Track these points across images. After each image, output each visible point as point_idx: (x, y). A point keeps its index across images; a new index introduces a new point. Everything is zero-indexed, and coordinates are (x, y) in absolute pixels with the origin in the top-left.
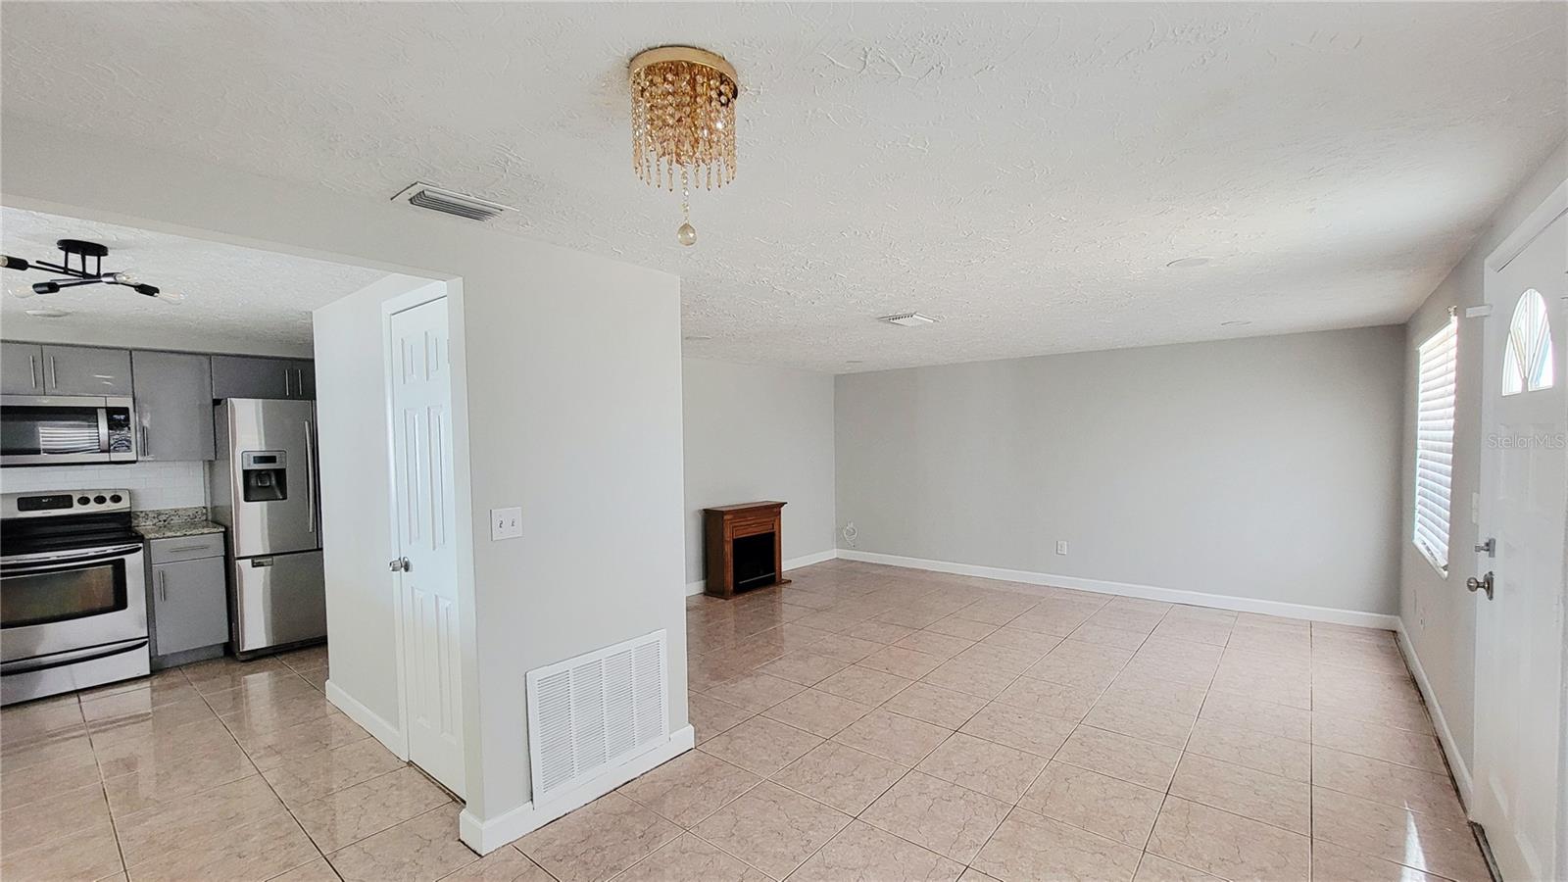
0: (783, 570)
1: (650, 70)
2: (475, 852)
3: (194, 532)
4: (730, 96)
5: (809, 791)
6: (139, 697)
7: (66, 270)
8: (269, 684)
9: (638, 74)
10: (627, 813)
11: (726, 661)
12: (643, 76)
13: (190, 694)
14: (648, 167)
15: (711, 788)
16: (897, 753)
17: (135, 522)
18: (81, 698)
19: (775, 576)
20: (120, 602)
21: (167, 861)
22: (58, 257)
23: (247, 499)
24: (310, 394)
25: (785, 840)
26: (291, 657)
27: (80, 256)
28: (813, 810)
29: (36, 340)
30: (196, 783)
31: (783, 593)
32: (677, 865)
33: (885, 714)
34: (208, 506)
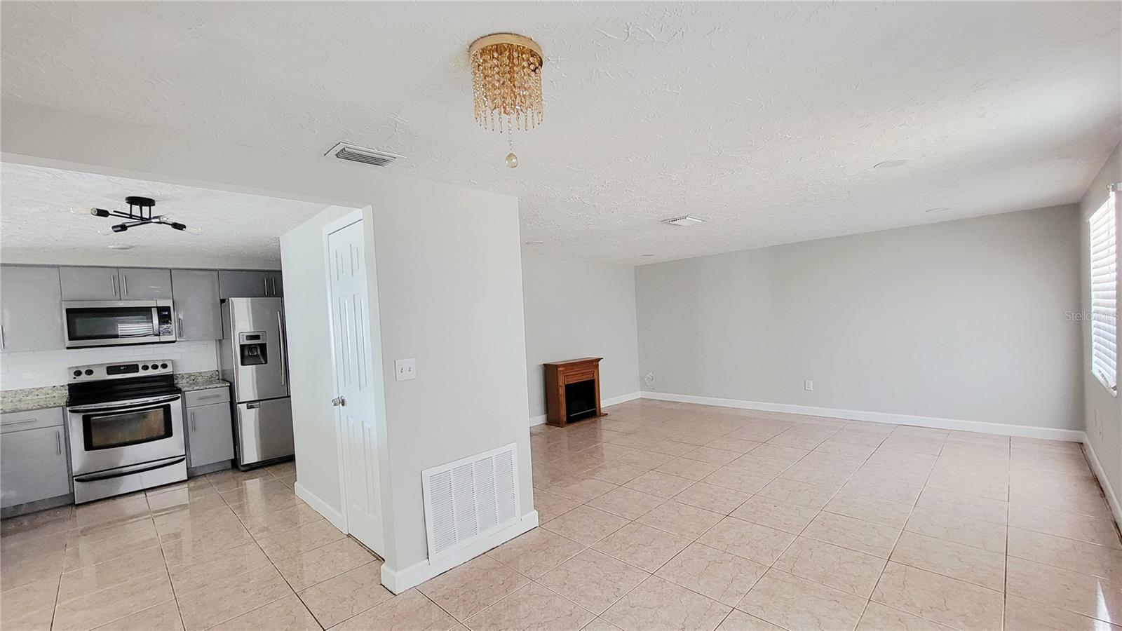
0: (601, 407)
1: (483, 52)
2: (391, 592)
3: (211, 386)
4: (537, 65)
5: (619, 555)
6: (181, 493)
7: (131, 216)
8: (261, 485)
9: (475, 55)
10: (492, 569)
11: (560, 469)
12: (479, 56)
13: (212, 491)
14: (485, 117)
15: (550, 553)
16: (683, 530)
17: (176, 381)
18: (147, 494)
19: (595, 411)
20: (168, 433)
21: (200, 593)
22: (126, 208)
23: (243, 364)
24: (279, 293)
25: (602, 588)
27: (139, 207)
28: (622, 568)
29: (114, 265)
30: (216, 546)
31: (602, 423)
32: (526, 603)
33: (675, 504)
34: (220, 370)
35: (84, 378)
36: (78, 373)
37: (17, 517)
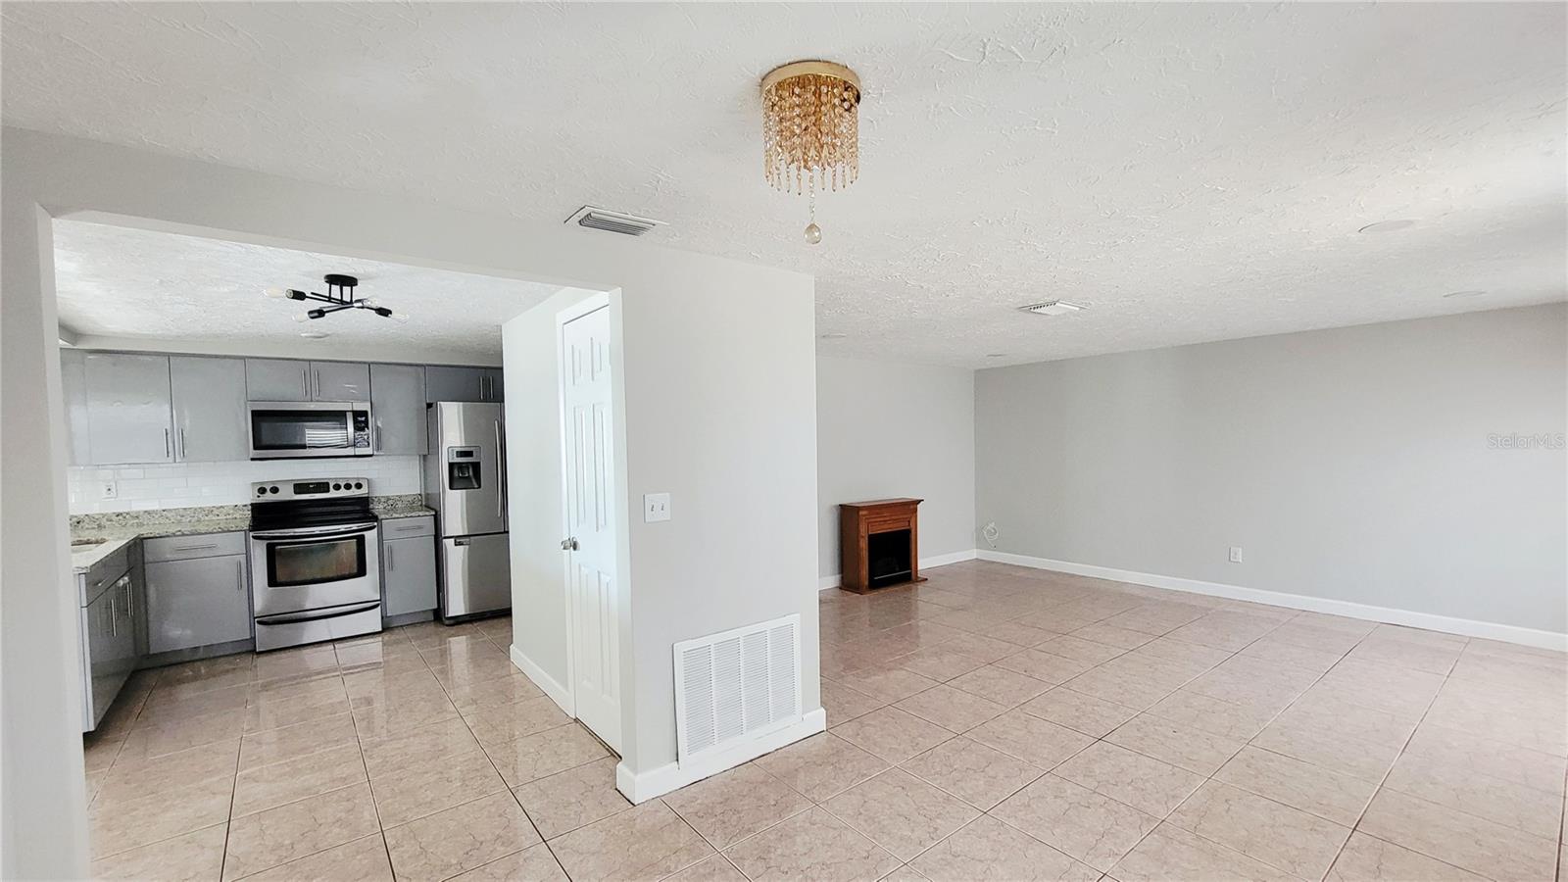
0: (919, 568)
1: (780, 86)
2: (629, 801)
3: (413, 514)
4: (853, 101)
5: (938, 782)
6: (375, 646)
7: (330, 299)
8: (468, 645)
9: (769, 91)
10: (762, 783)
11: (858, 653)
12: (774, 92)
13: (411, 648)
14: (779, 174)
15: (841, 769)
16: (1032, 754)
17: (371, 506)
18: (336, 645)
19: (910, 573)
20: (361, 571)
21: (397, 777)
22: (324, 288)
23: (451, 488)
24: (499, 397)
25: (912, 825)
26: (484, 624)
27: (338, 287)
28: (941, 800)
29: (305, 357)
30: (416, 719)
31: (919, 591)
32: (807, 834)
33: (1022, 715)
34: (423, 493)
35: (269, 497)
36: (262, 491)
37: (194, 661)
